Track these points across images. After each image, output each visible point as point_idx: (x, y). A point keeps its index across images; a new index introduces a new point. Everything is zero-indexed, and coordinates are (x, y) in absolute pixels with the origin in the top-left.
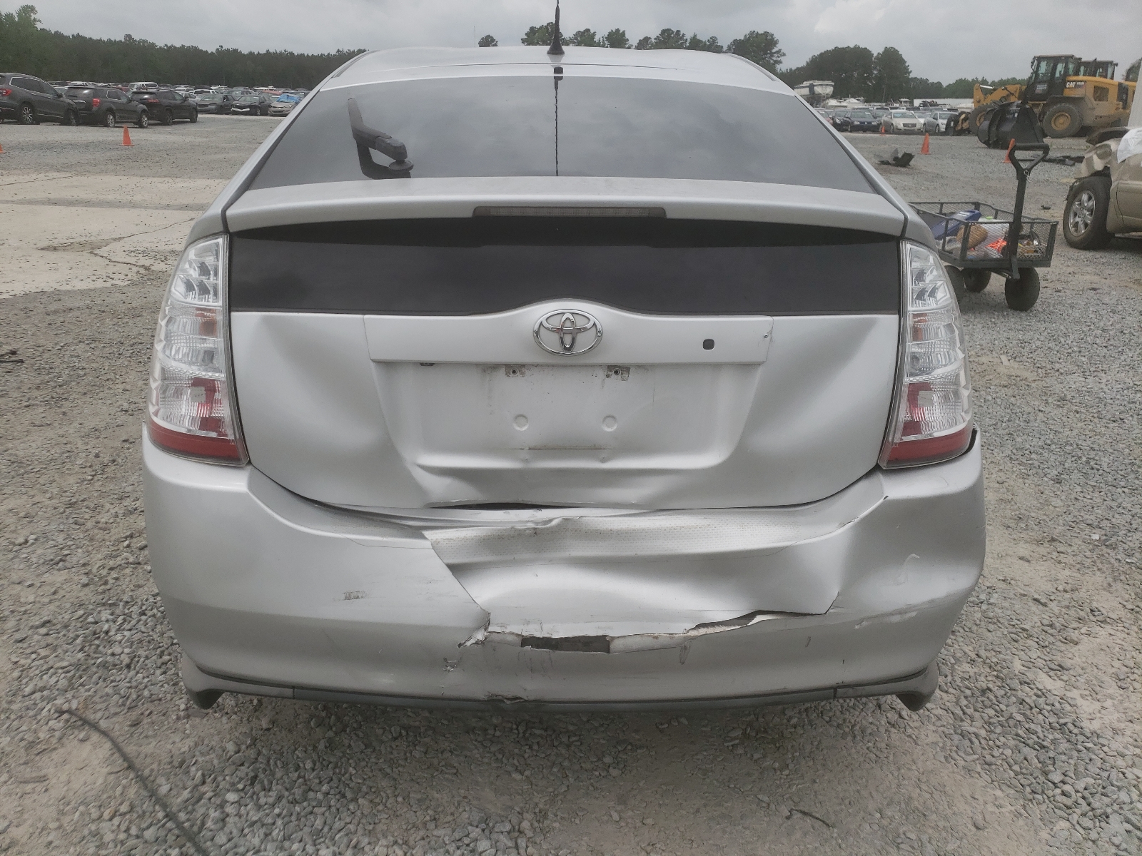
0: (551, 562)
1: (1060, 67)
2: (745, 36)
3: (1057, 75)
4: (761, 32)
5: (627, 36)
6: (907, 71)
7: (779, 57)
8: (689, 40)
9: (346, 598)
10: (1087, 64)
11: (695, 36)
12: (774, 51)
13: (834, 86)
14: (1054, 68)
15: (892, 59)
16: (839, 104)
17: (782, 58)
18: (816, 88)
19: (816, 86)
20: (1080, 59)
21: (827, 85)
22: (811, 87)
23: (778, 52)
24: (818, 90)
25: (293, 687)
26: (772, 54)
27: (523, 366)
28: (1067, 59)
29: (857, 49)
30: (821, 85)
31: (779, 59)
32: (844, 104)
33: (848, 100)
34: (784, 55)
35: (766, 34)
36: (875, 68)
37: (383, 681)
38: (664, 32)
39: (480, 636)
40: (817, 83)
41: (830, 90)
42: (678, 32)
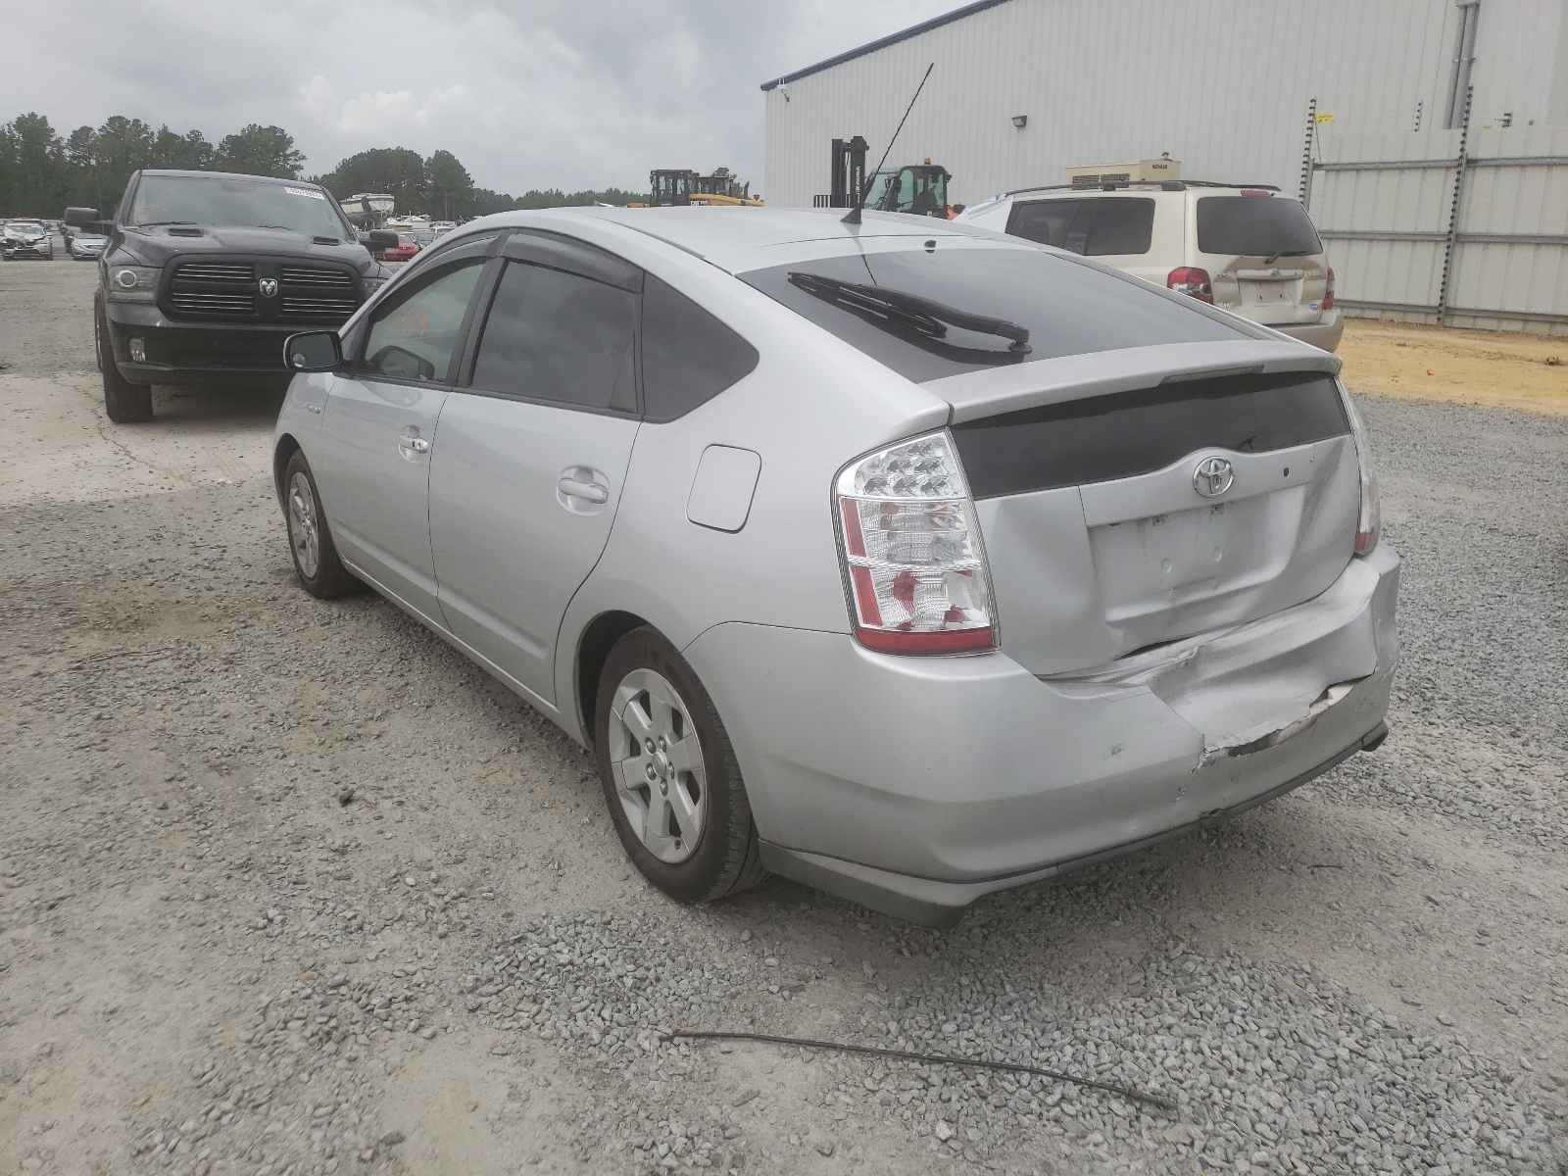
0: (1195, 688)
1: (680, 184)
2: (243, 131)
3: (679, 192)
4: (265, 126)
5: (51, 125)
6: (468, 181)
7: (296, 160)
8: (156, 135)
9: (1113, 753)
10: (705, 180)
11: (165, 128)
12: (288, 152)
13: (395, 201)
14: (675, 185)
15: (446, 166)
16: (399, 223)
17: (302, 163)
18: (370, 203)
19: (370, 200)
20: (698, 174)
21: (386, 199)
22: (365, 202)
23: (296, 153)
24: (375, 206)
25: (1057, 864)
26: (287, 157)
27: (1162, 515)
28: (684, 174)
29: (399, 152)
30: (378, 199)
31: (298, 163)
32: (406, 223)
33: (409, 217)
34: (304, 158)
35: (273, 129)
36: (428, 178)
37: (1131, 828)
38: (112, 120)
39: (1203, 759)
40: (371, 196)
41: (390, 206)
42: (136, 121)
